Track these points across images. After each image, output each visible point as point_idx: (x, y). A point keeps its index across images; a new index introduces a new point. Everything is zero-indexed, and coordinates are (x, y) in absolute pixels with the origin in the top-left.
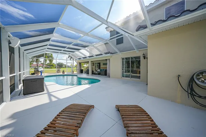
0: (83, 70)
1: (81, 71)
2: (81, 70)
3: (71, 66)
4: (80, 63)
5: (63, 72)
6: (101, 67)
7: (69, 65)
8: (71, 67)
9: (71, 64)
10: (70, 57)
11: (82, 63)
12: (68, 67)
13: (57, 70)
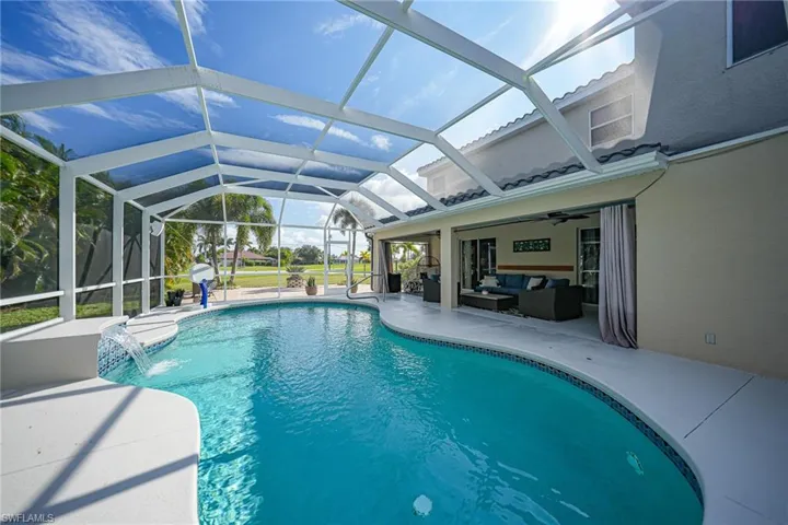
0: (399, 276)
1: (393, 284)
2: (390, 275)
3: (343, 258)
4: (386, 244)
5: (309, 284)
6: (498, 263)
7: (337, 251)
8: (343, 262)
9: (346, 246)
10: (341, 219)
11: (397, 243)
12: (333, 261)
13: (289, 275)
